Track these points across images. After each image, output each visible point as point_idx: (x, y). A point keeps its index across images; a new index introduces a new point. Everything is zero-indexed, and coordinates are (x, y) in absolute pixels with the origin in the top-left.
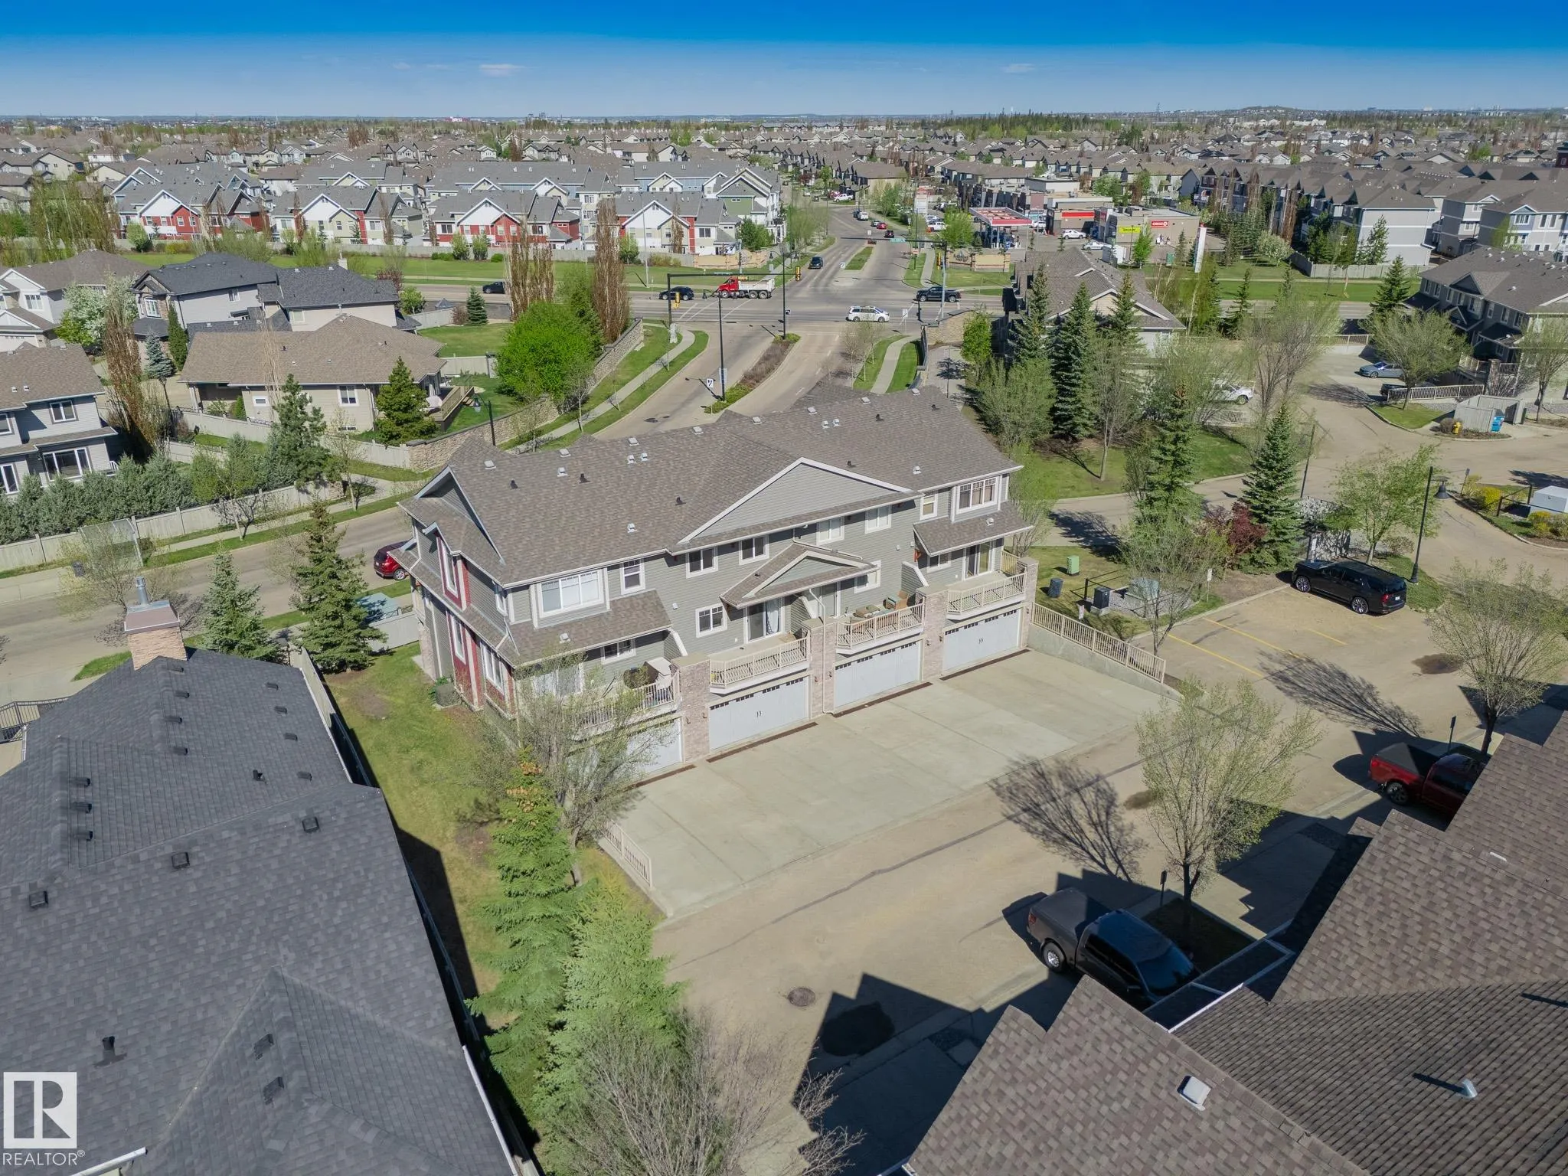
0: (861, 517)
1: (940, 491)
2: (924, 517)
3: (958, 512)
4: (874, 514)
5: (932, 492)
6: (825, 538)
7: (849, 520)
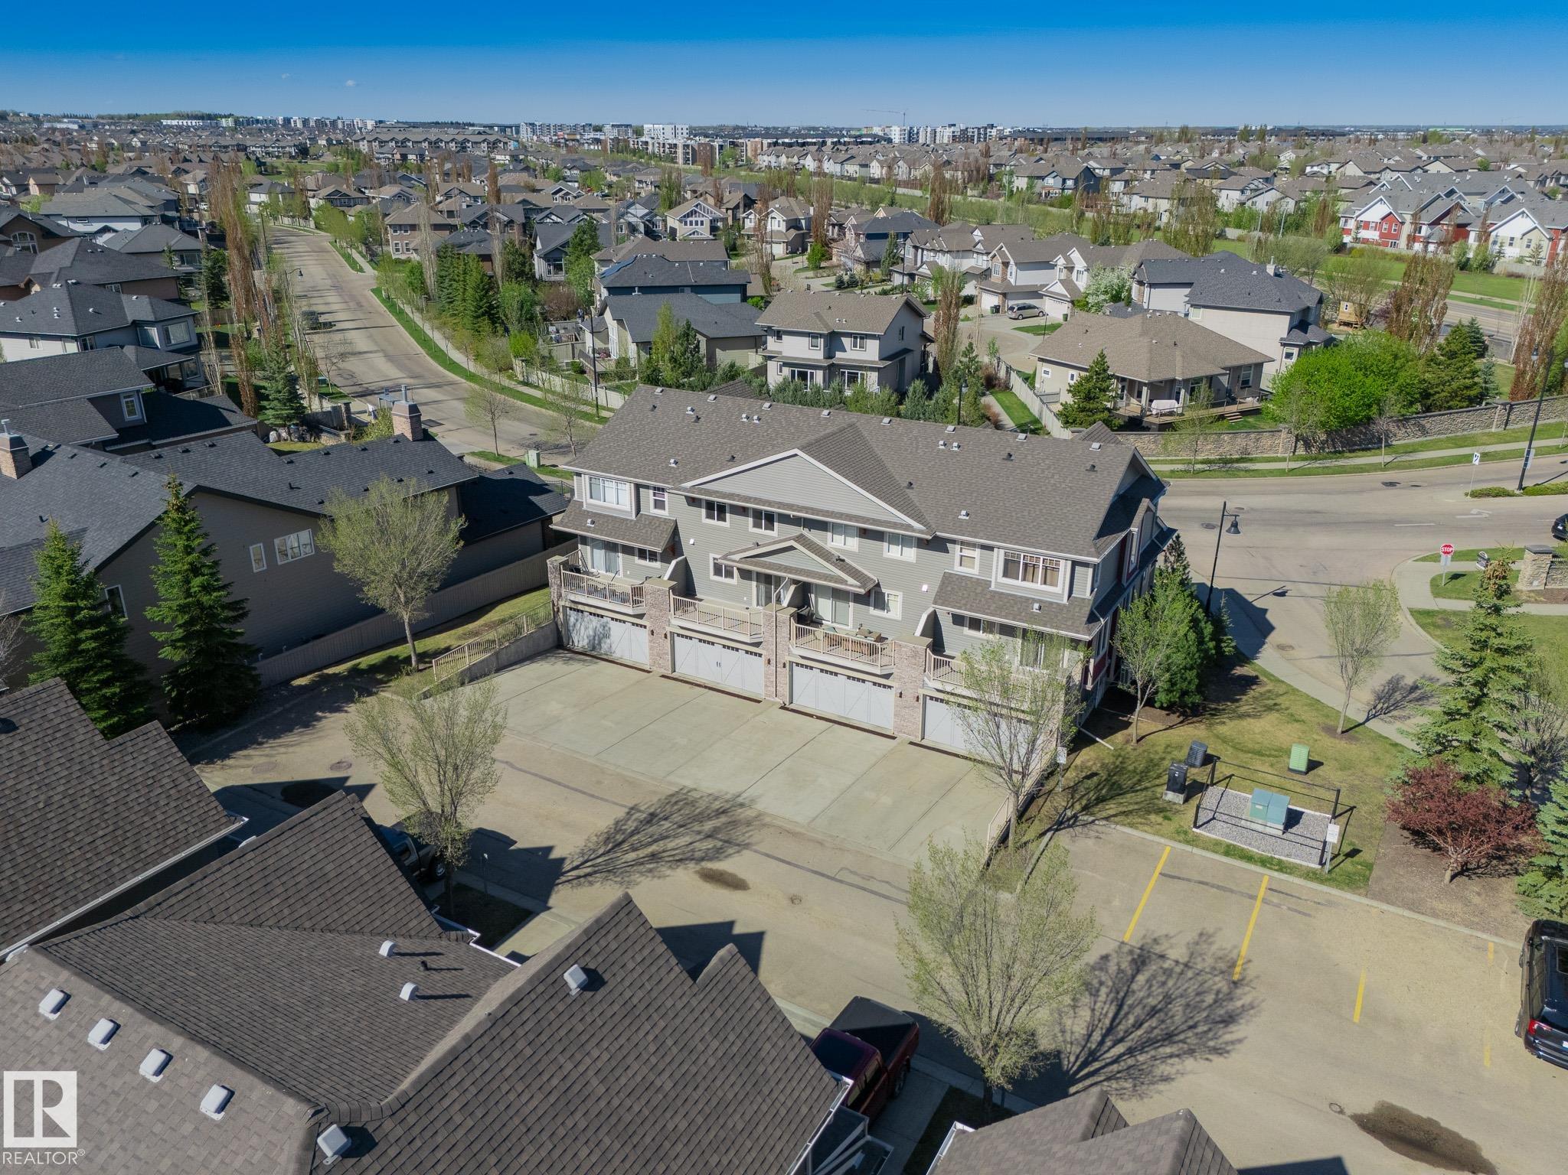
0: (879, 536)
1: (984, 547)
2: (958, 569)
3: (998, 581)
4: (895, 539)
5: (973, 545)
6: (836, 543)
7: (864, 533)
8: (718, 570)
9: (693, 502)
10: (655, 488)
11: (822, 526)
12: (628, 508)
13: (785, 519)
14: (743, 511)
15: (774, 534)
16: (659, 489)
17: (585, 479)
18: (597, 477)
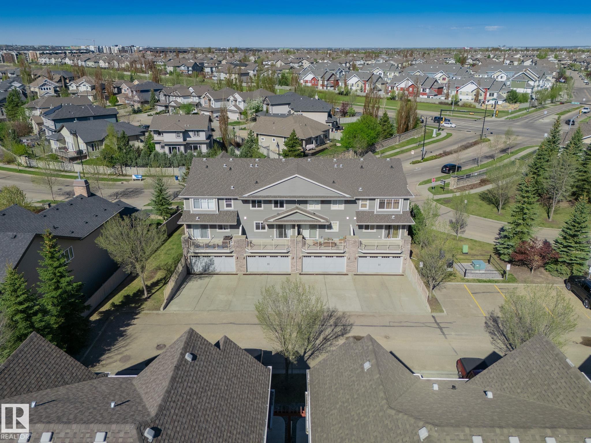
0: (329, 202)
1: (370, 199)
2: (361, 209)
3: (377, 210)
4: (335, 202)
5: (366, 199)
6: (311, 207)
7: (323, 202)
8: (258, 228)
9: (245, 202)
10: (226, 199)
11: (305, 202)
12: (214, 209)
13: (289, 202)
14: (270, 202)
15: (284, 208)
16: (228, 199)
17: (191, 201)
18: (198, 199)
